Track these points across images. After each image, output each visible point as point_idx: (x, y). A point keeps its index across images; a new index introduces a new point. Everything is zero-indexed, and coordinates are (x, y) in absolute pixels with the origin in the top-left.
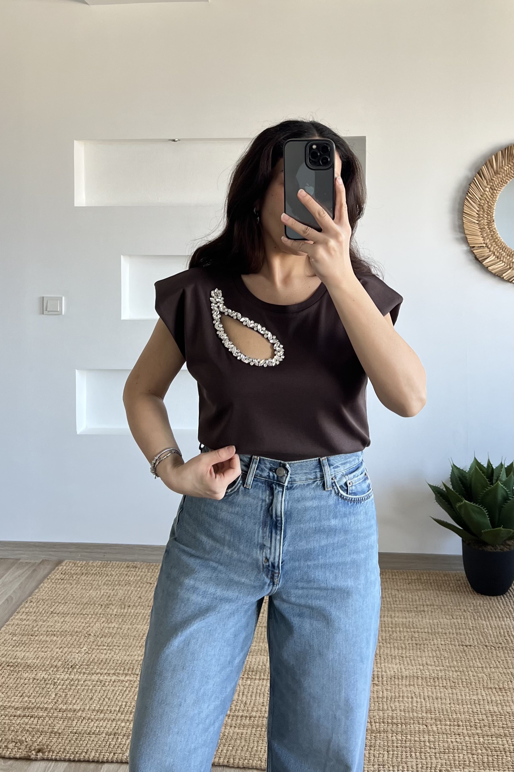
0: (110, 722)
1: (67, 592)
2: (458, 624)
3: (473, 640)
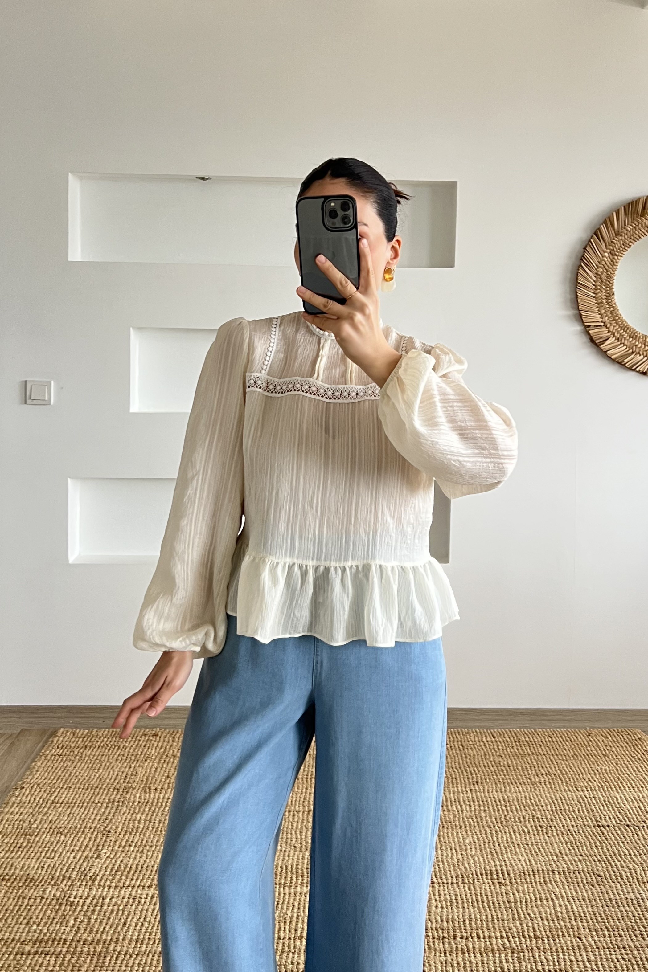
2: (586, 797)
3: (610, 818)
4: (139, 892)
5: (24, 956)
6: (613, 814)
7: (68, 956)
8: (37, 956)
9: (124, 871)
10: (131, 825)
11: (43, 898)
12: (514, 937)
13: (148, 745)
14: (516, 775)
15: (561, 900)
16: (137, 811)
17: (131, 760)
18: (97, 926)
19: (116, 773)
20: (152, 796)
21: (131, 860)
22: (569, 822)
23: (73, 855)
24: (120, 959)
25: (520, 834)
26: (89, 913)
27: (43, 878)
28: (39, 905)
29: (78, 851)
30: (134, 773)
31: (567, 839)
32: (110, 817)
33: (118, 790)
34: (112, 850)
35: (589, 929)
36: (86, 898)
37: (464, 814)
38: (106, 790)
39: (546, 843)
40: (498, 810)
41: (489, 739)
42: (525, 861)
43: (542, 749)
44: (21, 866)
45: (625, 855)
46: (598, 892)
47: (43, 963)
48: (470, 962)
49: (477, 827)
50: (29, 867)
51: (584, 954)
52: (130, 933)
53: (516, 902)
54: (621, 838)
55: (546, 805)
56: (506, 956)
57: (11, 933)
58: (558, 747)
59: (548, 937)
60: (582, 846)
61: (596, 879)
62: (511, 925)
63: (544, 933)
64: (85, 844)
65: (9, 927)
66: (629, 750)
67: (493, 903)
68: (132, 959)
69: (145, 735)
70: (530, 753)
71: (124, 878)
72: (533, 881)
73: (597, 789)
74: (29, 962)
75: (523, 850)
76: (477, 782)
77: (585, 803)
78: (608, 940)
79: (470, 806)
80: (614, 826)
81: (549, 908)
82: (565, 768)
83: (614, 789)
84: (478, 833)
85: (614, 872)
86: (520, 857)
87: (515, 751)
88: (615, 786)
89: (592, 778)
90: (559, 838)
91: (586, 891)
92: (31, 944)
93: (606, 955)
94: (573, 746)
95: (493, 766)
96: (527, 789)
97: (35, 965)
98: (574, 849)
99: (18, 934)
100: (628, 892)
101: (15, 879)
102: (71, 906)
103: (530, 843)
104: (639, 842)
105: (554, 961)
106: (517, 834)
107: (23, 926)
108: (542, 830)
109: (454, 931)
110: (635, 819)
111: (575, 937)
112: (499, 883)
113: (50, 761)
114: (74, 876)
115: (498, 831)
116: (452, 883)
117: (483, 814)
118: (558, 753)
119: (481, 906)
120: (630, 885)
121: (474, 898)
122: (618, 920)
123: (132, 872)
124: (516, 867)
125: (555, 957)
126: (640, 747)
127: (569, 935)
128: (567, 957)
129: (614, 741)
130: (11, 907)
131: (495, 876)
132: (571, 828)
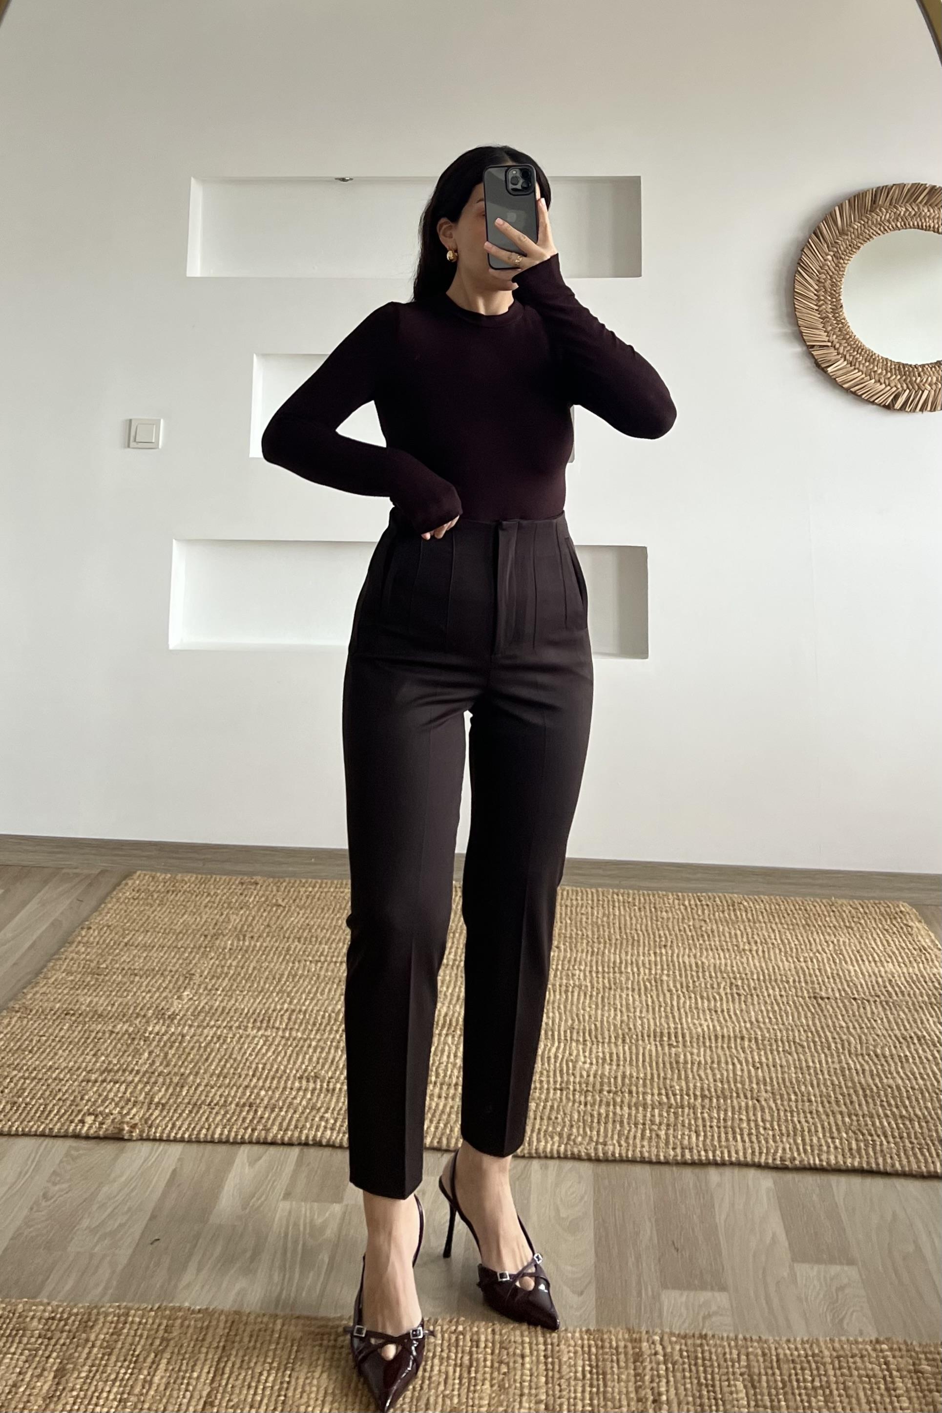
0: (241, 1089)
1: (146, 917)
2: (808, 968)
3: (833, 990)
4: (225, 1031)
5: (90, 1084)
6: (840, 987)
7: (140, 1086)
8: (105, 1084)
9: (209, 1012)
10: (219, 970)
11: (112, 1032)
12: (675, 1095)
13: (245, 893)
14: (720, 941)
15: (744, 1064)
16: (227, 957)
17: (223, 907)
18: (174, 1060)
19: (203, 920)
20: (247, 943)
21: (218, 1003)
22: (777, 993)
23: (149, 995)
24: (200, 1089)
25: (709, 1000)
26: (166, 1049)
27: (113, 1015)
28: (109, 1038)
29: (155, 992)
30: (226, 920)
31: (769, 1008)
32: (194, 962)
33: (206, 936)
34: (196, 993)
35: (773, 1093)
36: (163, 1035)
37: (641, 977)
38: (192, 936)
39: (741, 1011)
40: (686, 976)
41: (692, 902)
42: (708, 1026)
43: (763, 917)
44: (88, 1002)
45: (841, 1027)
46: (794, 1060)
47: (111, 1090)
48: (615, 1113)
49: (655, 992)
50: (97, 1004)
51: (759, 1114)
52: (213, 1067)
53: (686, 1062)
54: (841, 1011)
55: (752, 974)
56: (661, 1111)
57: (75, 1062)
58: (786, 915)
59: (718, 1098)
60: (787, 1016)
61: (796, 1047)
62: (675, 1084)
63: (714, 1094)
64: (164, 985)
65: (74, 1056)
66: (884, 922)
67: (657, 1063)
68: (213, 1090)
69: (242, 884)
70: (746, 920)
71: (208, 1019)
72: (713, 1045)
73: (826, 961)
74: (95, 1089)
75: (708, 1017)
76: (665, 946)
77: (804, 975)
78: (793, 1104)
79: (650, 969)
80: (836, 998)
81: (727, 1070)
82: (789, 937)
83: (849, 962)
84: (655, 997)
85: (822, 1042)
86: (703, 1022)
87: (725, 917)
88: (851, 959)
89: (823, 950)
90: (760, 1007)
91: (780, 1059)
92: (98, 1073)
93: (786, 1116)
94: (807, 915)
95: (690, 931)
96: (730, 956)
97: (103, 1091)
98: (776, 1019)
99: (84, 1064)
100: (833, 1062)
101: (80, 1015)
102: (145, 1041)
103: (719, 1010)
104: (863, 1015)
105: (719, 1119)
106: (705, 1001)
107: (88, 1058)
108: (740, 999)
109: (602, 1084)
110: (867, 994)
111: (752, 1099)
112: (670, 1045)
113: (123, 905)
114: (150, 1015)
115: (681, 995)
116: (610, 1042)
117: (665, 978)
118: (783, 921)
119: (640, 1065)
120: (839, 1056)
121: (634, 1057)
122: (812, 1086)
123: (218, 1013)
124: (694, 1031)
125: (722, 1116)
126: (899, 920)
127: (746, 1097)
128: (736, 1116)
129: (866, 913)
130: (76, 1040)
131: (665, 1039)
132: (779, 997)
